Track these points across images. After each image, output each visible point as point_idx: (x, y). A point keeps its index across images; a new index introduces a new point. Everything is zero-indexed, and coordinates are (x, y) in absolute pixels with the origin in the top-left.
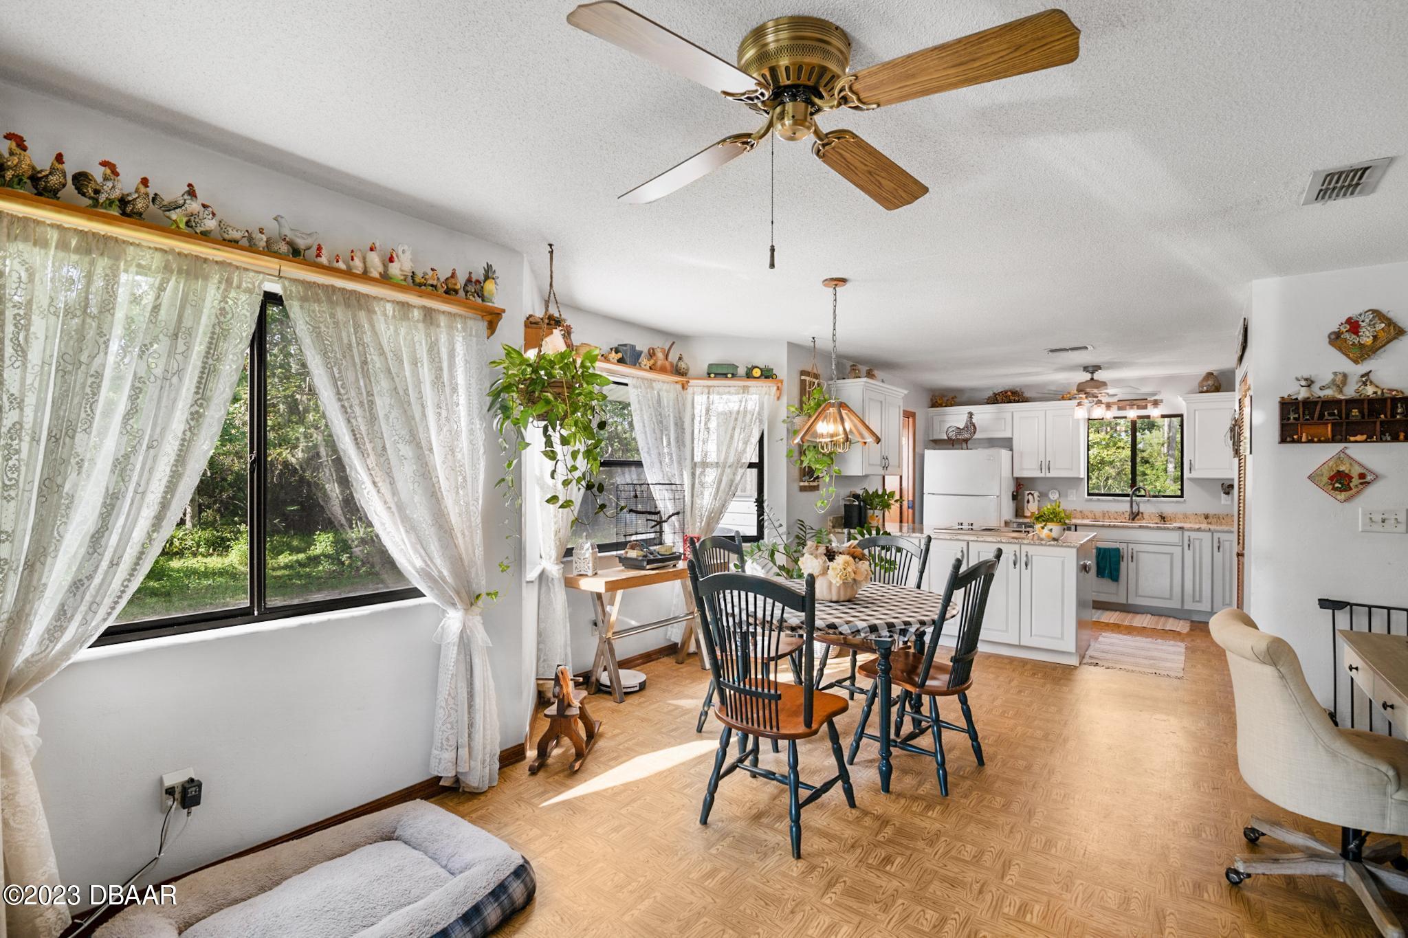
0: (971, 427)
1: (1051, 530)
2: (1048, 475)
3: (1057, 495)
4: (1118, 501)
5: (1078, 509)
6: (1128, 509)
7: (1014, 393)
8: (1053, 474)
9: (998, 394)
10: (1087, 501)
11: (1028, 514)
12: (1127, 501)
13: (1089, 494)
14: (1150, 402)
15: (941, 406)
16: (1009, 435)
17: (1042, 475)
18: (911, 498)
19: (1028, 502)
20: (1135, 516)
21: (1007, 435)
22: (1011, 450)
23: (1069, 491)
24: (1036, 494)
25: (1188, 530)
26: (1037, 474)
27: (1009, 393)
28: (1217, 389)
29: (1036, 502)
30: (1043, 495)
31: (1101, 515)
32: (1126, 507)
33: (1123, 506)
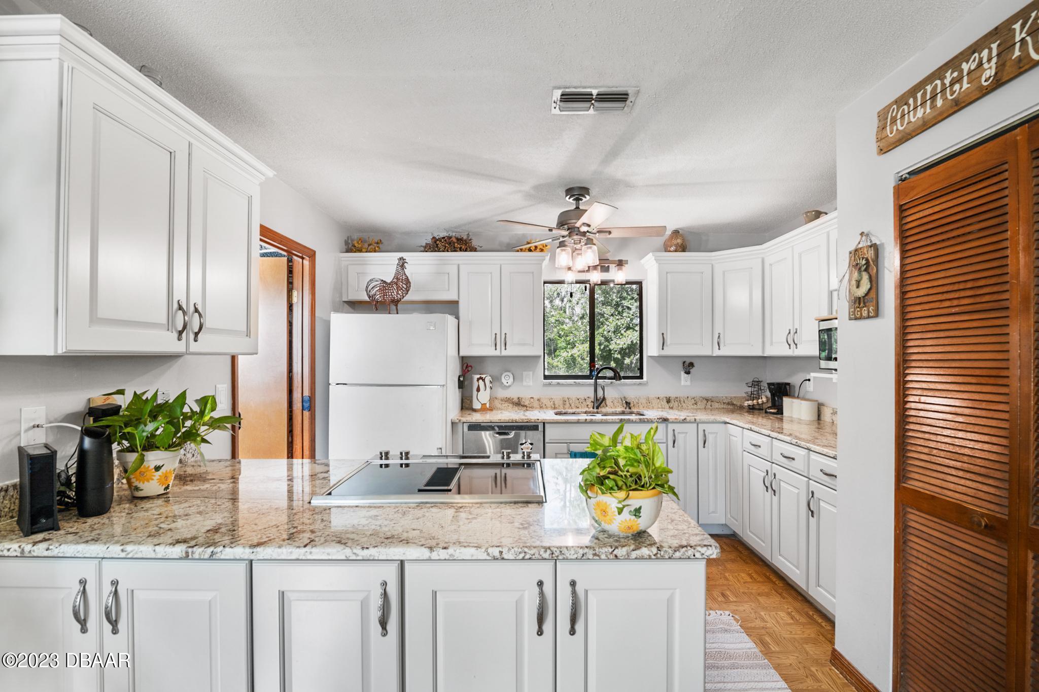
0: (402, 282)
1: (637, 512)
2: (504, 353)
3: (511, 379)
4: (579, 384)
5: (536, 397)
6: (592, 395)
7: (459, 240)
8: (511, 351)
9: (440, 240)
10: (545, 385)
11: (476, 405)
12: (590, 385)
13: (546, 377)
14: (613, 262)
15: (360, 251)
16: (454, 297)
17: (497, 353)
18: (307, 393)
19: (478, 390)
20: (599, 402)
21: (451, 296)
22: (457, 318)
23: (525, 373)
24: (488, 379)
25: (673, 422)
26: (489, 351)
27: (454, 240)
28: (683, 248)
29: (488, 389)
30: (496, 379)
31: (561, 402)
32: (589, 392)
33: (585, 390)
